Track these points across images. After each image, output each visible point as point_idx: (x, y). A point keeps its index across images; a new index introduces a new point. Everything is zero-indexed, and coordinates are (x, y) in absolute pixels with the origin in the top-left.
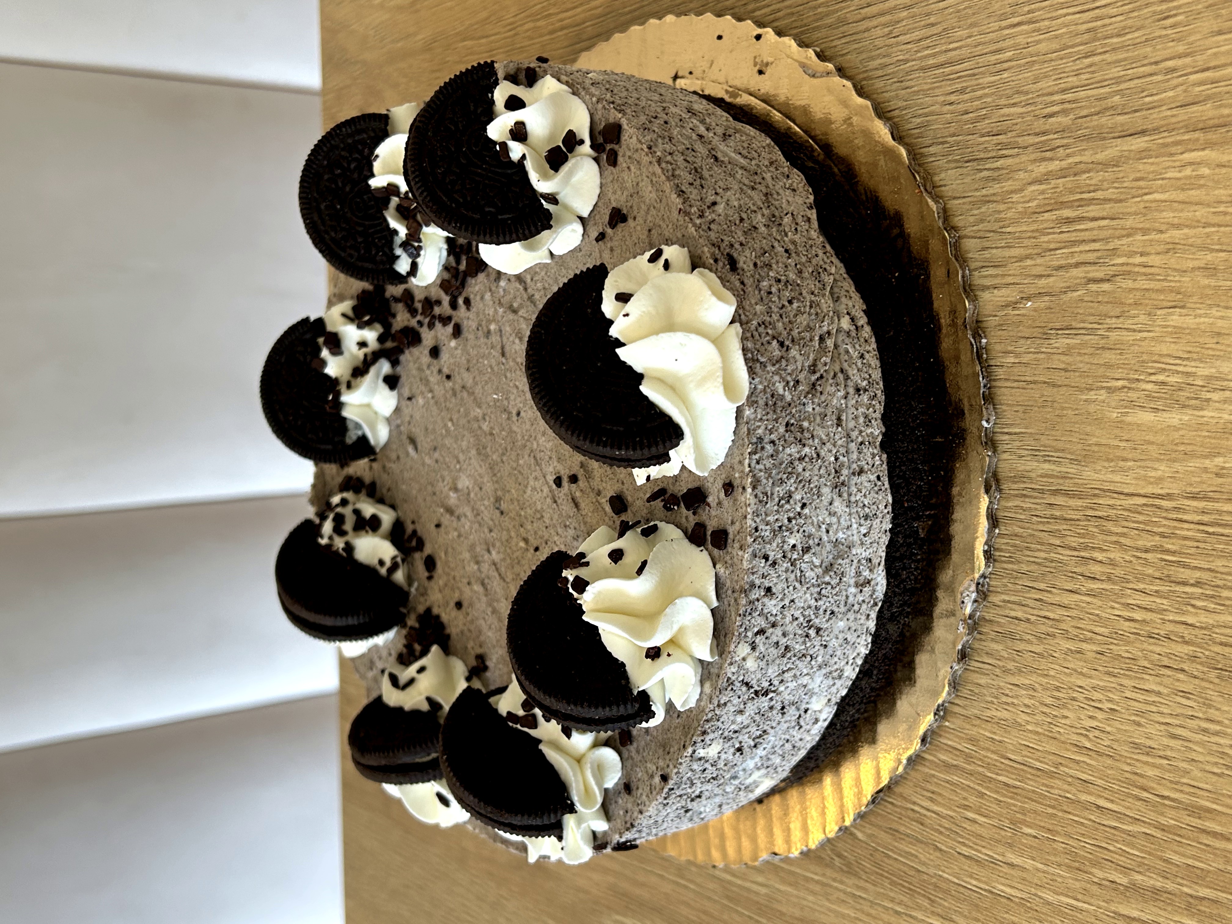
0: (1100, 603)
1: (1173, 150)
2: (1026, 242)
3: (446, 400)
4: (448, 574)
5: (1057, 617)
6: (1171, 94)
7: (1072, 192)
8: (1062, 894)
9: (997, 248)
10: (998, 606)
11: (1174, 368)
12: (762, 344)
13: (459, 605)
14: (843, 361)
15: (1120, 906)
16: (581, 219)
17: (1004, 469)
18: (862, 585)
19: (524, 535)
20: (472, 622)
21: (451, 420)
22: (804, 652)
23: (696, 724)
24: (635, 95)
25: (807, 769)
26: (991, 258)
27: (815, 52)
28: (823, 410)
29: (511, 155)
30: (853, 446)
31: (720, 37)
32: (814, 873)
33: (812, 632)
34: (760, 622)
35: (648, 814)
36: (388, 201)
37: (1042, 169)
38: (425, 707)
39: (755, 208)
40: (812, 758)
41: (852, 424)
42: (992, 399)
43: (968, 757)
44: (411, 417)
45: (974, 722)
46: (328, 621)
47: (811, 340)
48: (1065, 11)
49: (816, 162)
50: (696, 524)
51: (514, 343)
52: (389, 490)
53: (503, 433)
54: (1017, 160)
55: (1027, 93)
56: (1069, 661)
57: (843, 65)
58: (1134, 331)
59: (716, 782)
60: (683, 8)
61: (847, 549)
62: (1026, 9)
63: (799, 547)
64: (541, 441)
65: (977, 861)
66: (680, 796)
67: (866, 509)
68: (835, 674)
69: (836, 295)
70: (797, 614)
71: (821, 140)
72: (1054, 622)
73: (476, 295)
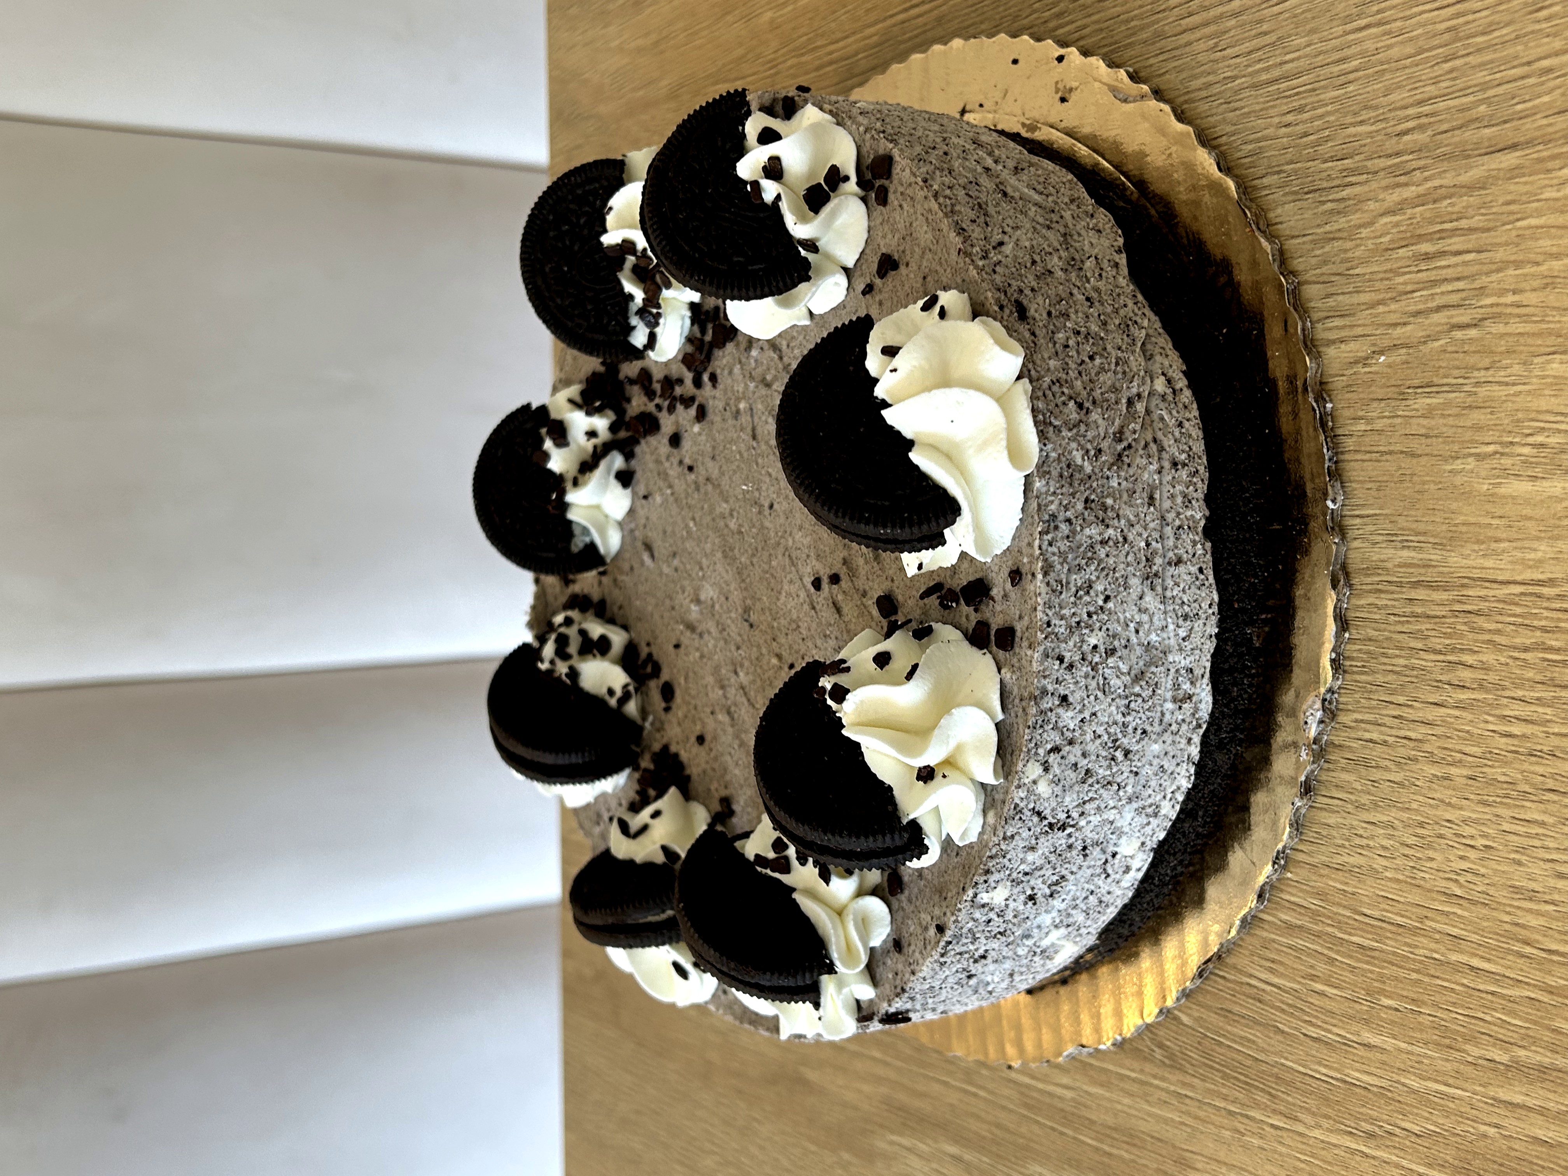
0: (1470, 717)
1: (1550, 165)
2: (1378, 285)
3: (687, 495)
4: (688, 703)
5: (1420, 737)
6: (1546, 99)
7: (1431, 223)
8: (1429, 1079)
9: (1343, 293)
10: (1350, 728)
11: (1555, 426)
12: (1057, 405)
13: (701, 739)
14: (1157, 430)
15: (1500, 1090)
16: (846, 270)
17: (1355, 560)
18: (1181, 701)
19: (777, 650)
20: (716, 759)
21: (693, 519)
22: (1110, 779)
23: (977, 861)
24: (911, 125)
25: (1120, 936)
26: (1338, 306)
27: (1127, 72)
28: (1131, 486)
29: (764, 195)
30: (1168, 530)
31: (1015, 62)
32: (1130, 1069)
33: (1119, 755)
34: (1054, 738)
35: (921, 975)
36: (623, 261)
37: (1394, 197)
38: (660, 858)
39: (1051, 250)
40: (1125, 922)
41: (1167, 504)
42: (1340, 475)
43: (1315, 915)
44: (647, 518)
45: (1322, 871)
46: (548, 759)
47: (1117, 403)
48: (1421, 8)
49: (1128, 200)
50: (978, 622)
51: (767, 422)
52: (620, 607)
53: (754, 530)
54: (1366, 188)
55: (1376, 108)
56: (1435, 790)
57: (1162, 87)
58: (1507, 384)
59: (1003, 939)
60: (972, 31)
61: (1161, 655)
62: (1375, 8)
63: (1102, 648)
64: (797, 537)
65: (1327, 1043)
66: (961, 954)
67: (1185, 607)
68: (1150, 811)
69: (1148, 353)
70: (1100, 730)
71: (1134, 176)
72: (1416, 744)
73: (723, 369)
